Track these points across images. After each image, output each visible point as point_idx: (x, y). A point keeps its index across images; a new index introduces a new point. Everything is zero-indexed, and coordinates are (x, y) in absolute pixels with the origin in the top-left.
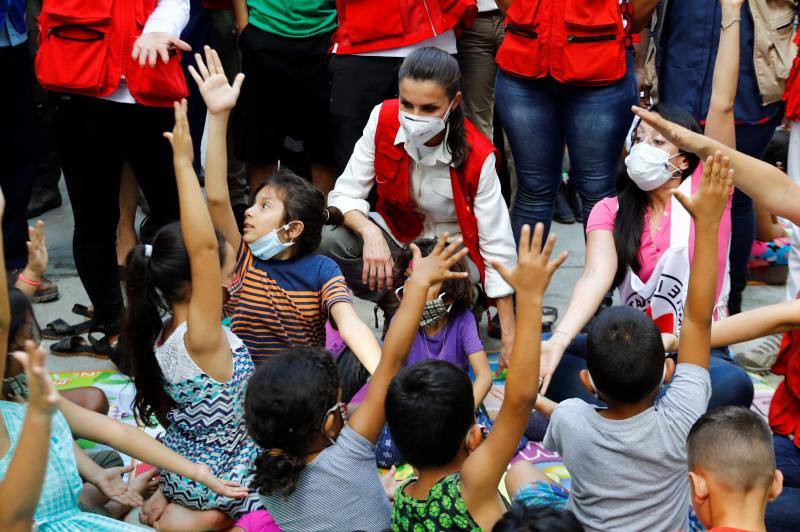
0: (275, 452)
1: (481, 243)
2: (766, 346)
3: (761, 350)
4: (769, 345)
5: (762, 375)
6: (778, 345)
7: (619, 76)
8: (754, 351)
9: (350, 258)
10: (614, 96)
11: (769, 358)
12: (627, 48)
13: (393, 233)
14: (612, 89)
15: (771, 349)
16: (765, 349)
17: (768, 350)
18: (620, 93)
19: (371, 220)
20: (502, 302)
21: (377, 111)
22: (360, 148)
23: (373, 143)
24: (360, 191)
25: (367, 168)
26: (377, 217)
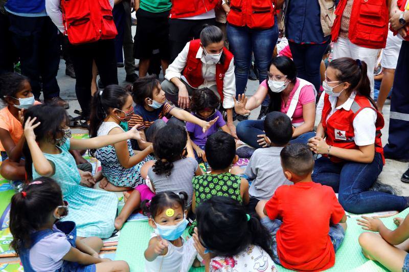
0: (163, 160)
1: (224, 88)
7: (271, 26)
9: (174, 93)
10: (270, 32)
12: (274, 15)
13: (189, 83)
19: (182, 80)
20: (229, 110)
21: (188, 44)
22: (181, 57)
23: (186, 56)
24: (178, 71)
25: (183, 64)
26: (183, 78)
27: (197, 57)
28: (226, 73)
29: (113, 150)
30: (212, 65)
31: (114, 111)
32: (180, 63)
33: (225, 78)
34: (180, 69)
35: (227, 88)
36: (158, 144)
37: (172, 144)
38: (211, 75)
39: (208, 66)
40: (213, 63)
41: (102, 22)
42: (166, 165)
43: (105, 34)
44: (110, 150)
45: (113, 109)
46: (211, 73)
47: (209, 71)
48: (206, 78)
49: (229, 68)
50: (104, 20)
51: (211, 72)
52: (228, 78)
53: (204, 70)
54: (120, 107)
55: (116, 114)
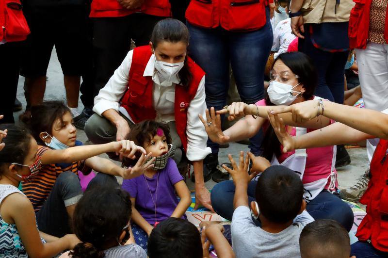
1: (189, 127)
2: (359, 185)
3: (356, 187)
4: (360, 184)
5: (356, 203)
6: (366, 184)
7: (262, 25)
8: (351, 188)
9: (108, 136)
10: (260, 36)
11: (361, 192)
12: (266, 7)
13: (133, 119)
14: (258, 32)
15: (361, 187)
16: (358, 187)
17: (360, 188)
18: (263, 34)
19: (120, 113)
20: (197, 163)
21: (130, 54)
22: (118, 75)
23: (128, 74)
24: (115, 99)
25: (122, 87)
26: (123, 110)
27: (145, 74)
28: (192, 101)
29: (9, 230)
30: (169, 87)
31: (11, 167)
32: (118, 86)
33: (190, 110)
34: (117, 96)
35: (195, 126)
36: (81, 217)
37: (103, 219)
38: (168, 105)
39: (163, 90)
40: (171, 85)
41: (6, 13)
42: (91, 253)
43: (11, 32)
44: (4, 231)
45: (10, 165)
46: (167, 101)
47: (164, 98)
48: (159, 109)
49: (198, 93)
50: (9, 10)
51: (167, 98)
52: (196, 110)
53: (157, 95)
54: (22, 161)
55: (16, 173)
